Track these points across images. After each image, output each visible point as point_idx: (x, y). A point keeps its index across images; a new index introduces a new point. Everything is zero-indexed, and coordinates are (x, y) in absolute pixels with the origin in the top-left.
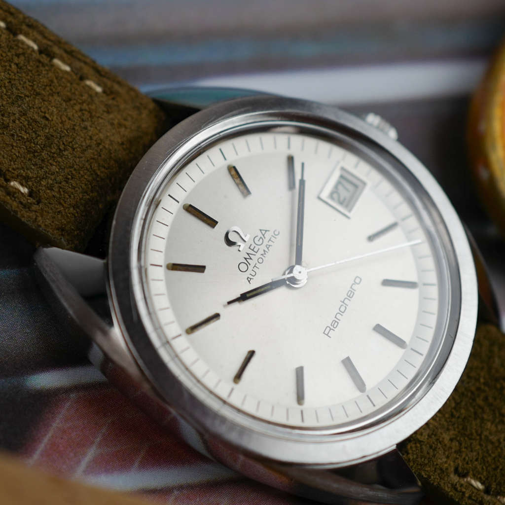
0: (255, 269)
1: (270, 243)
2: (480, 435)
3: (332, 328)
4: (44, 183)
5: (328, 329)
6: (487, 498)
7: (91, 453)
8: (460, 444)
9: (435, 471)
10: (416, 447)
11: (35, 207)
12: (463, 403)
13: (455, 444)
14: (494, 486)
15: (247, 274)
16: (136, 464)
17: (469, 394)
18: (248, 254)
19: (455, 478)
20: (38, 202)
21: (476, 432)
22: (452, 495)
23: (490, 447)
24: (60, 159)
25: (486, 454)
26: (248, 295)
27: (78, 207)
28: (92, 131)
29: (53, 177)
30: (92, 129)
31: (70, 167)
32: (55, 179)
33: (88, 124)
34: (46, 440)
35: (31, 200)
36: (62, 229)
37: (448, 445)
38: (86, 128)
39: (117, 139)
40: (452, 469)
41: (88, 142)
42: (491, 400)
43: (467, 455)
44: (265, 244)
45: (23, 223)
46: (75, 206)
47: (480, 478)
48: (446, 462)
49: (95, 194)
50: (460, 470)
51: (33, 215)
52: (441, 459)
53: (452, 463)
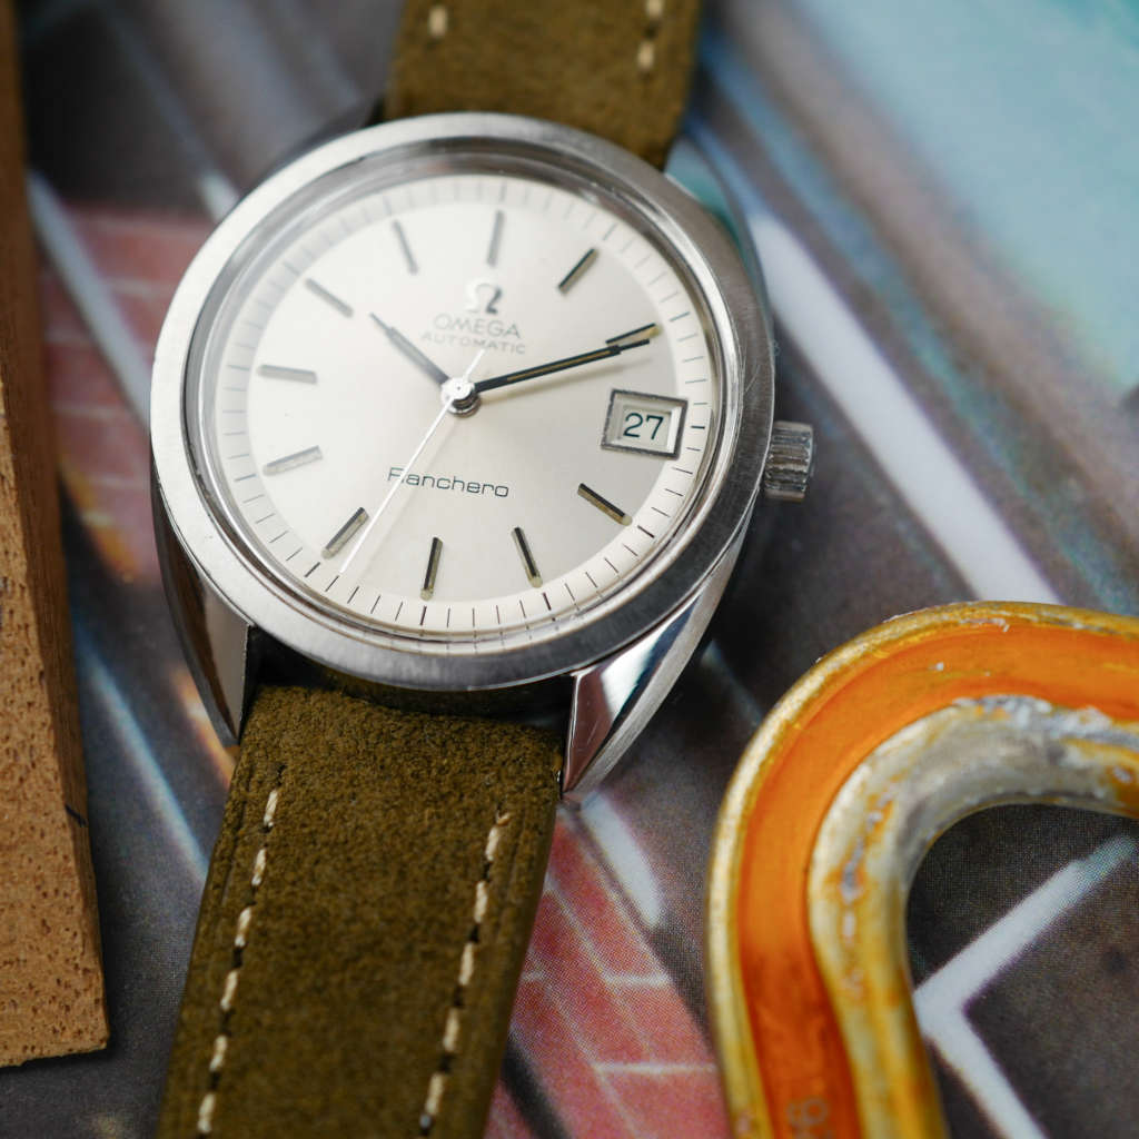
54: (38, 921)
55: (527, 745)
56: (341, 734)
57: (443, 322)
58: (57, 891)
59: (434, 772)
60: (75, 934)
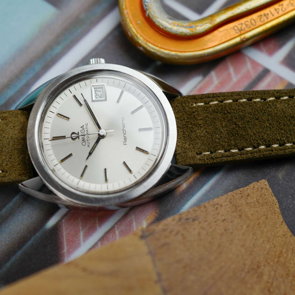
0: (88, 141)
1: (87, 129)
2: (197, 137)
3: (125, 141)
4: (4, 165)
5: (124, 142)
6: (213, 155)
7: (81, 234)
8: (193, 144)
9: (190, 159)
10: (180, 156)
11: (7, 174)
12: (185, 131)
13: (191, 146)
14: (212, 150)
15: (87, 145)
16: (98, 227)
17: (185, 126)
18: (82, 138)
19: (198, 157)
20: (7, 172)
21: (195, 136)
22: (201, 163)
23: (203, 138)
24: (3, 153)
25: (203, 142)
26: (91, 152)
27: (20, 164)
28: (7, 136)
29: (5, 161)
30: (6, 135)
31: (8, 153)
32: (6, 161)
33: (4, 135)
34: (65, 241)
35: (4, 173)
36: (20, 175)
37: (189, 148)
38: (4, 137)
39: (16, 132)
40: (196, 154)
41: (8, 141)
42: (193, 123)
43: (197, 146)
44: (85, 131)
45: (7, 182)
46: (19, 164)
47: (206, 150)
48: (192, 154)
49: (22, 155)
50: (198, 153)
51: (8, 178)
52: (190, 154)
53: (194, 153)
54: (248, 197)
55: (176, 103)
56: (186, 143)
57: (84, 144)
58: (241, 194)
59: (189, 120)
60: (247, 189)
